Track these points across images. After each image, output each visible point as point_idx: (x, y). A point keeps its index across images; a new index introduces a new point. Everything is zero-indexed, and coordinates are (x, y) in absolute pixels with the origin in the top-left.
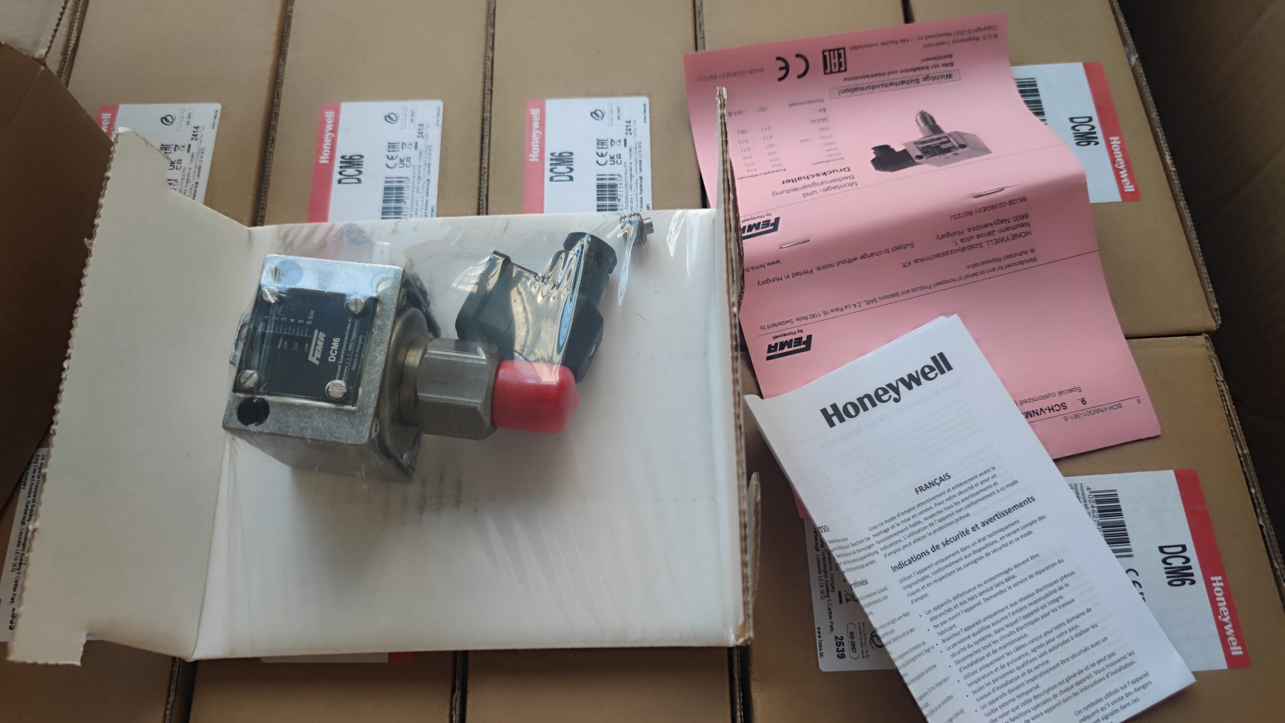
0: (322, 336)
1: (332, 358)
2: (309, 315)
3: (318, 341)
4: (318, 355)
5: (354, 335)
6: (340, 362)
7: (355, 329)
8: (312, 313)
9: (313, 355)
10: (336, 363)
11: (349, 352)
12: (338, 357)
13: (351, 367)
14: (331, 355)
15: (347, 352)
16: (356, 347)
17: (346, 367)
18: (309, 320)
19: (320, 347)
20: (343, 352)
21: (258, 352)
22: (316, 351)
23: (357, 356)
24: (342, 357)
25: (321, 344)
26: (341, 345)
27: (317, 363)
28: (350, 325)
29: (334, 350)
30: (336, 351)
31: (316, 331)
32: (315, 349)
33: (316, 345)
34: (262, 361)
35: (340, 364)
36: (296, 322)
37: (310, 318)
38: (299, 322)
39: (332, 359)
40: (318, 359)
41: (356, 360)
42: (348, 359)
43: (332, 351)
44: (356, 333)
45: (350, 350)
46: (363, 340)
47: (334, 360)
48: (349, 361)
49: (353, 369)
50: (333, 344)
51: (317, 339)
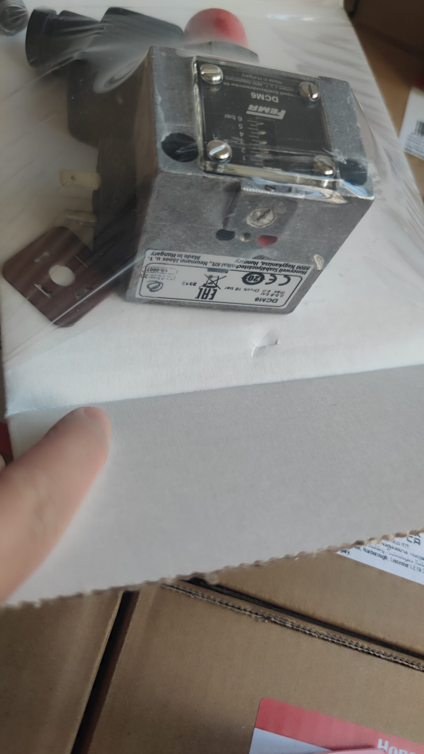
0: (251, 107)
2: (231, 120)
3: (259, 110)
4: (275, 111)
5: (244, 81)
6: (277, 93)
7: (237, 80)
8: (228, 116)
9: (277, 115)
10: (279, 96)
12: (272, 95)
14: (272, 101)
15: (264, 87)
17: (281, 88)
19: (267, 110)
20: (265, 91)
21: (292, 157)
22: (270, 113)
23: (266, 80)
24: (271, 91)
25: (261, 109)
26: (257, 92)
27: (284, 111)
28: (233, 85)
29: (265, 98)
30: (266, 96)
31: (248, 113)
32: (269, 113)
33: (264, 112)
34: (301, 153)
35: (279, 93)
36: (242, 131)
37: (235, 119)
38: (241, 128)
39: (275, 99)
40: (279, 111)
41: (270, 80)
42: (272, 86)
43: (266, 99)
44: (240, 80)
45: (261, 85)
46: (247, 73)
47: (277, 98)
49: (281, 83)
50: (258, 98)
51: (257, 111)
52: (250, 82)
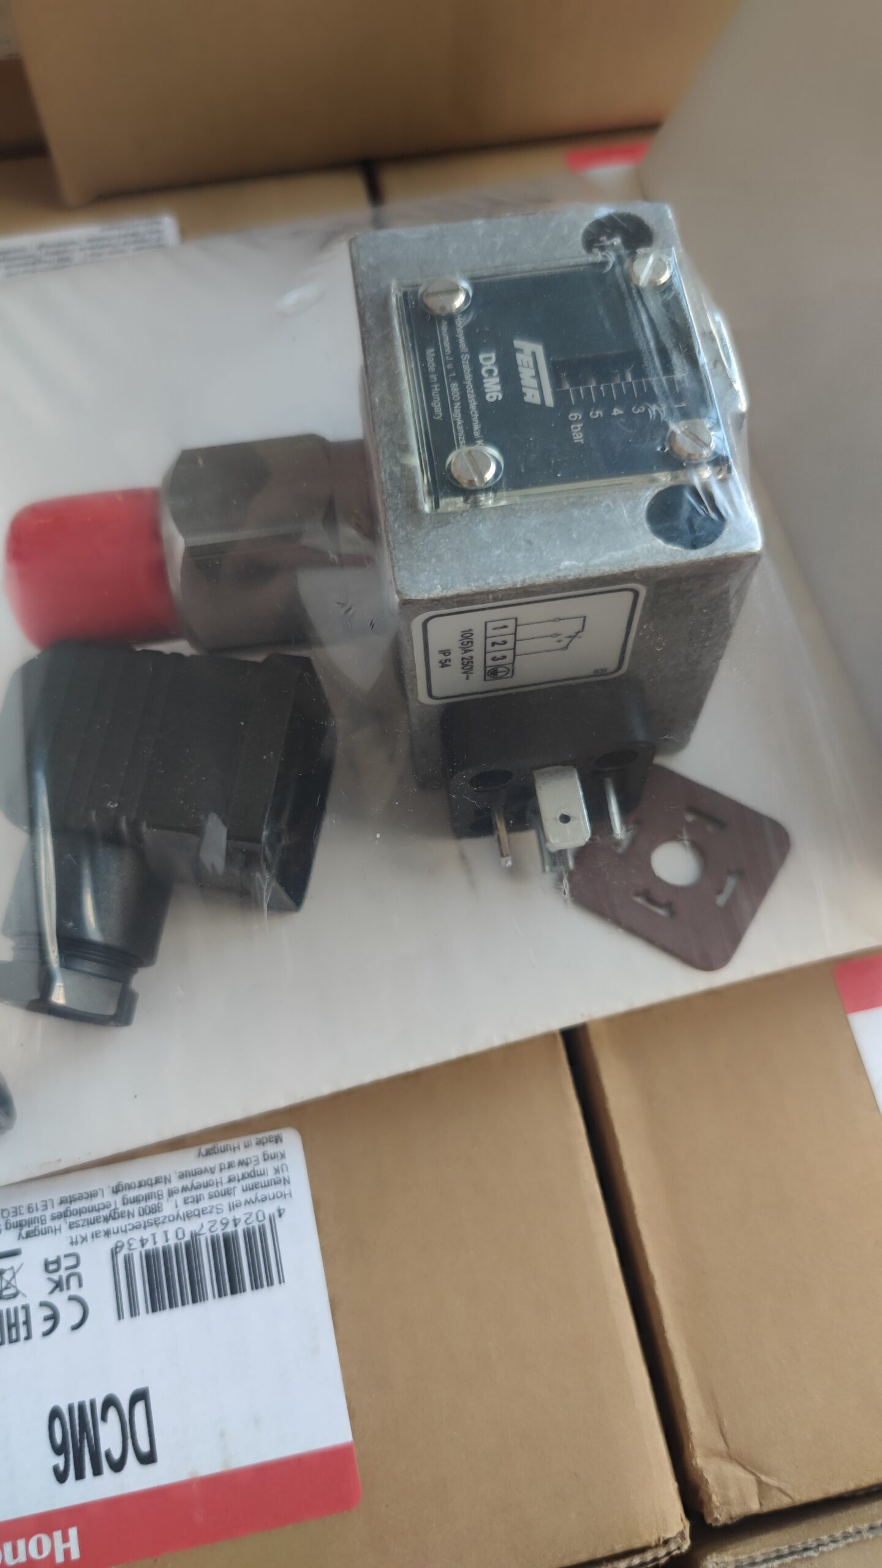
0: (532, 398)
1: (488, 360)
2: (585, 429)
3: (535, 385)
4: (523, 359)
5: (456, 414)
6: (465, 359)
7: (460, 428)
9: (534, 354)
10: (475, 353)
11: (454, 379)
12: (476, 367)
13: (437, 352)
14: (494, 365)
15: (460, 378)
16: (442, 393)
17: (448, 350)
18: (577, 421)
19: (526, 373)
20: (468, 377)
22: (532, 366)
23: (434, 377)
24: (466, 367)
25: (527, 381)
26: (480, 392)
27: (518, 343)
29: (491, 377)
30: (486, 375)
31: (550, 402)
32: (536, 368)
35: (465, 354)
36: (607, 409)
37: (579, 424)
38: (601, 411)
40: (521, 351)
41: (432, 369)
42: (449, 366)
43: (495, 374)
44: (455, 422)
45: (455, 385)
46: (431, 410)
47: (482, 357)
48: (446, 364)
49: (432, 351)
50: (498, 387)
51: (540, 388)
52: (453, 406)
